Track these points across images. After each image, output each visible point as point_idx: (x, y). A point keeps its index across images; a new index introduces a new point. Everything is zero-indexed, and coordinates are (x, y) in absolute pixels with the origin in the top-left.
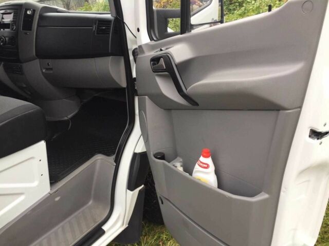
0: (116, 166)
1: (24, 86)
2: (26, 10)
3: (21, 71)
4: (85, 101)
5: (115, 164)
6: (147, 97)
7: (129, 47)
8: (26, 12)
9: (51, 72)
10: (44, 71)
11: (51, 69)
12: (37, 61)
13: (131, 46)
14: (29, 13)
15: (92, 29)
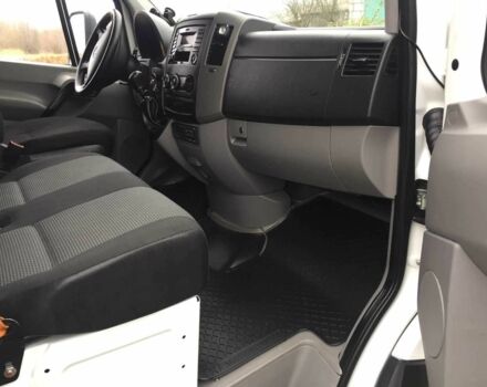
0: (342, 376)
1: (199, 164)
2: (219, 26)
3: (195, 139)
4: (300, 202)
5: (341, 373)
6: (457, 246)
7: (418, 106)
8: (217, 30)
9: (245, 145)
10: (232, 141)
11: (245, 140)
12: (224, 122)
13: (424, 104)
14: (221, 31)
15: (336, 63)
